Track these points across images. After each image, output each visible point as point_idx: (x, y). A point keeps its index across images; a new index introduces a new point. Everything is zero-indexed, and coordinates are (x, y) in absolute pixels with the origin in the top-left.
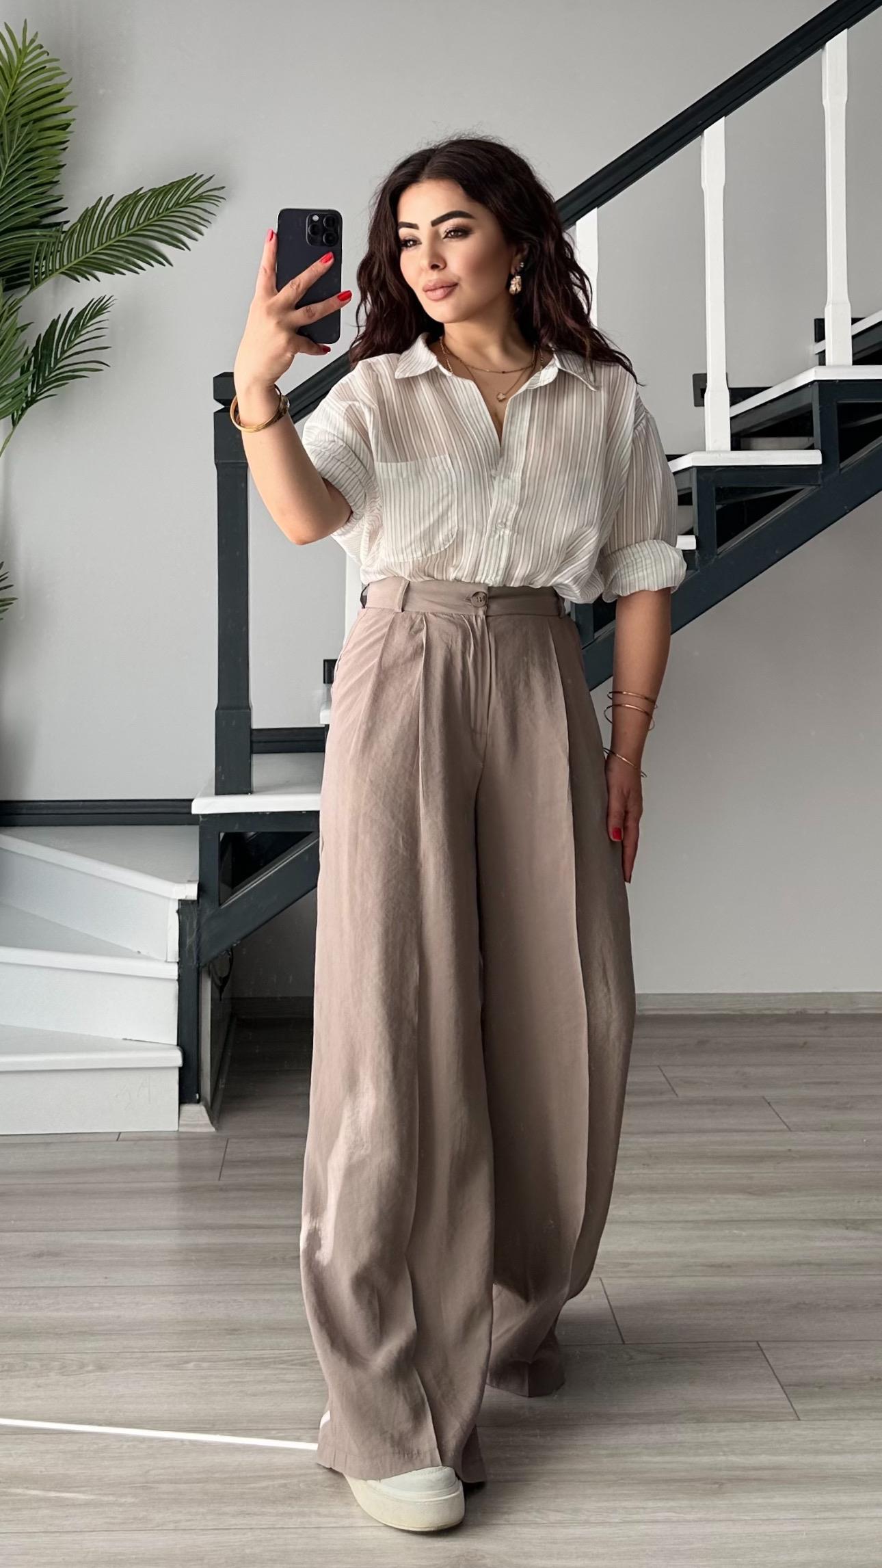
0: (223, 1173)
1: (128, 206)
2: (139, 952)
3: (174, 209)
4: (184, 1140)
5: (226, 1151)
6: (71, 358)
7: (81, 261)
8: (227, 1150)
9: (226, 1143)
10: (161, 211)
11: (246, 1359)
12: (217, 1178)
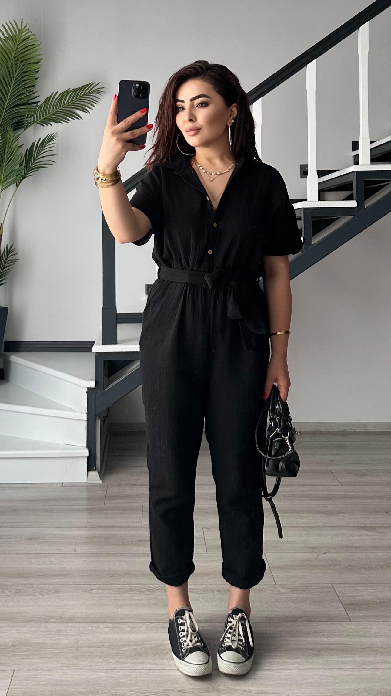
0: (106, 502)
1: (64, 95)
2: (71, 408)
3: (83, 97)
4: (89, 487)
5: (106, 492)
6: (41, 159)
7: (45, 118)
8: (108, 491)
9: (106, 488)
10: (78, 97)
11: (117, 589)
12: (103, 505)
